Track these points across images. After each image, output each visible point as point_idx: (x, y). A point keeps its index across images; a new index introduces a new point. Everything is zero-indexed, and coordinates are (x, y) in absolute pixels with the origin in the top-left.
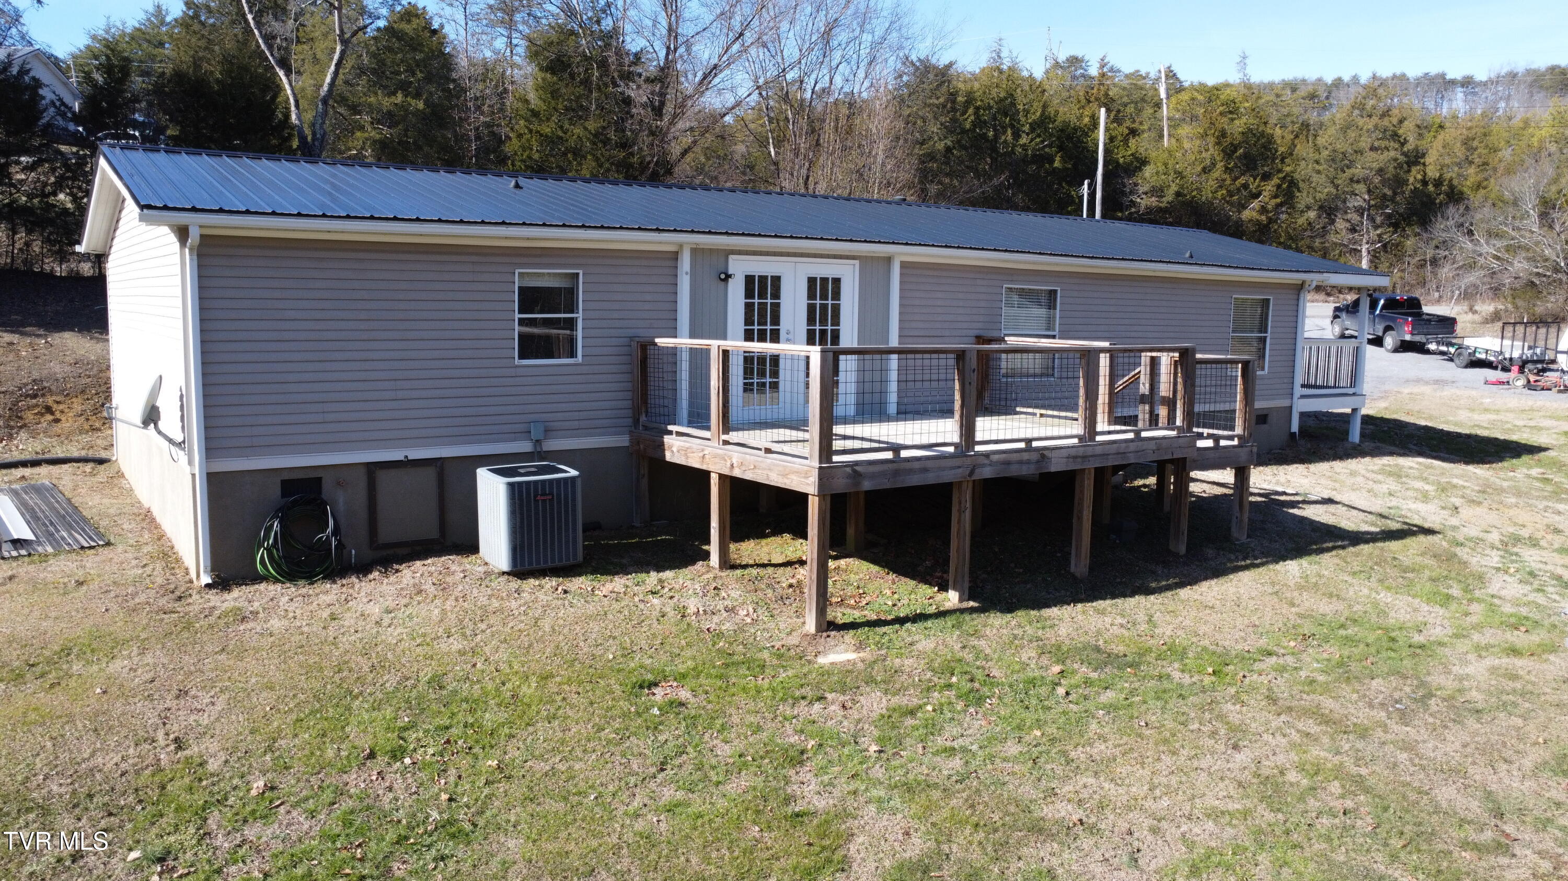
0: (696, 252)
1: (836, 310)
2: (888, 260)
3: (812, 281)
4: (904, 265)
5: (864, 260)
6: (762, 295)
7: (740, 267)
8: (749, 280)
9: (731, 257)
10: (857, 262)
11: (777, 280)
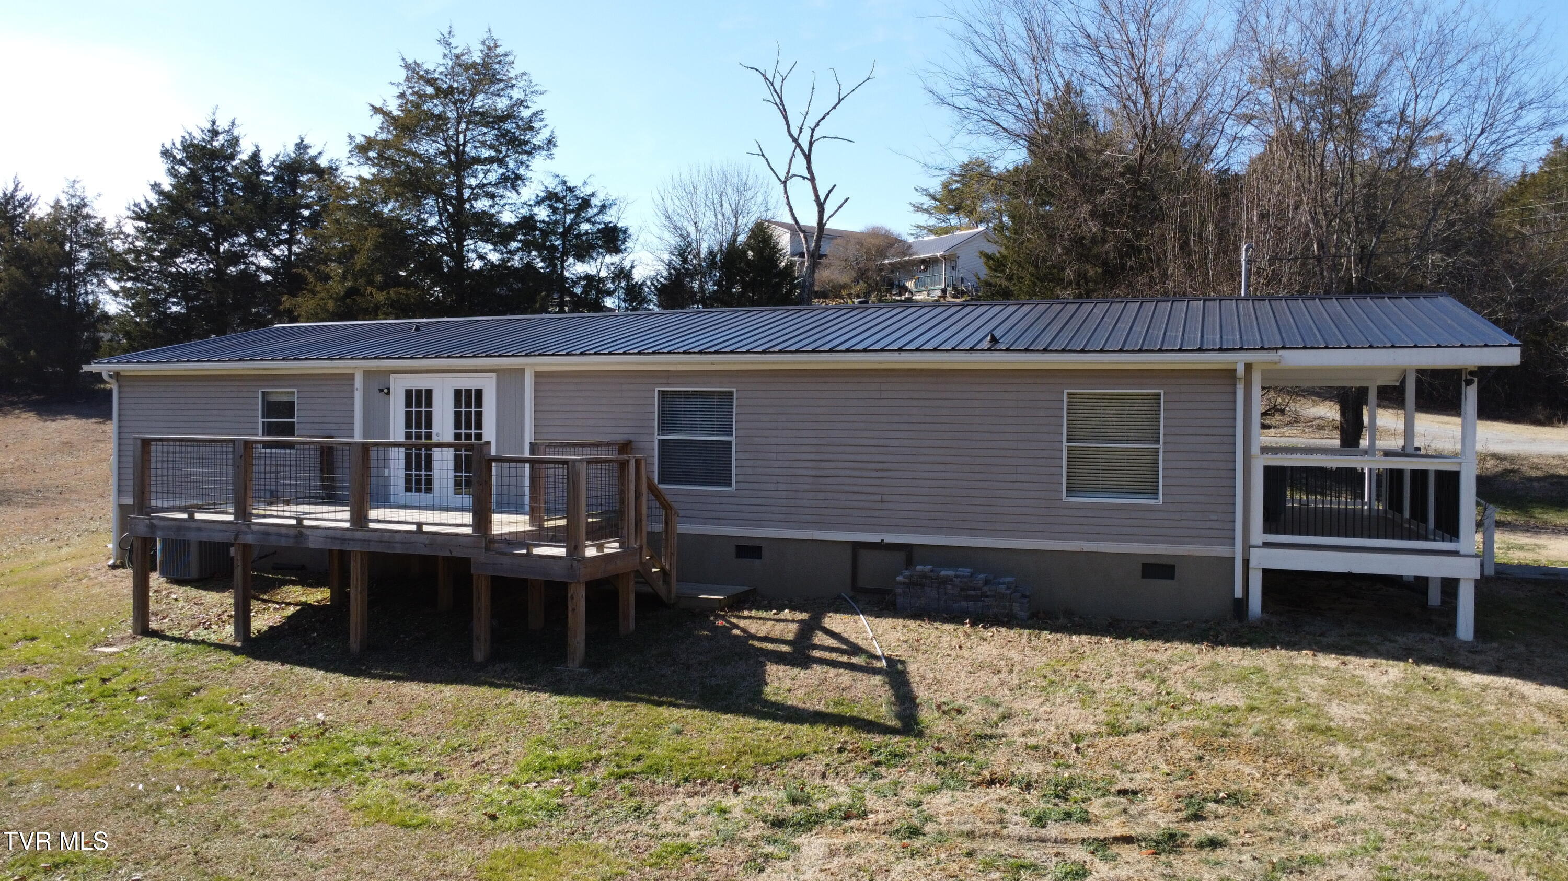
0: (368, 374)
1: (479, 415)
2: (522, 371)
3: (458, 393)
4: (538, 375)
5: (499, 372)
6: (419, 405)
7: (399, 385)
8: (408, 393)
9: (392, 376)
10: (494, 375)
11: (429, 393)
